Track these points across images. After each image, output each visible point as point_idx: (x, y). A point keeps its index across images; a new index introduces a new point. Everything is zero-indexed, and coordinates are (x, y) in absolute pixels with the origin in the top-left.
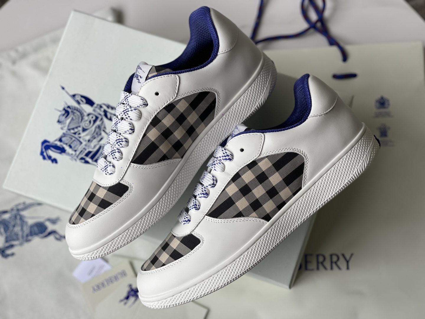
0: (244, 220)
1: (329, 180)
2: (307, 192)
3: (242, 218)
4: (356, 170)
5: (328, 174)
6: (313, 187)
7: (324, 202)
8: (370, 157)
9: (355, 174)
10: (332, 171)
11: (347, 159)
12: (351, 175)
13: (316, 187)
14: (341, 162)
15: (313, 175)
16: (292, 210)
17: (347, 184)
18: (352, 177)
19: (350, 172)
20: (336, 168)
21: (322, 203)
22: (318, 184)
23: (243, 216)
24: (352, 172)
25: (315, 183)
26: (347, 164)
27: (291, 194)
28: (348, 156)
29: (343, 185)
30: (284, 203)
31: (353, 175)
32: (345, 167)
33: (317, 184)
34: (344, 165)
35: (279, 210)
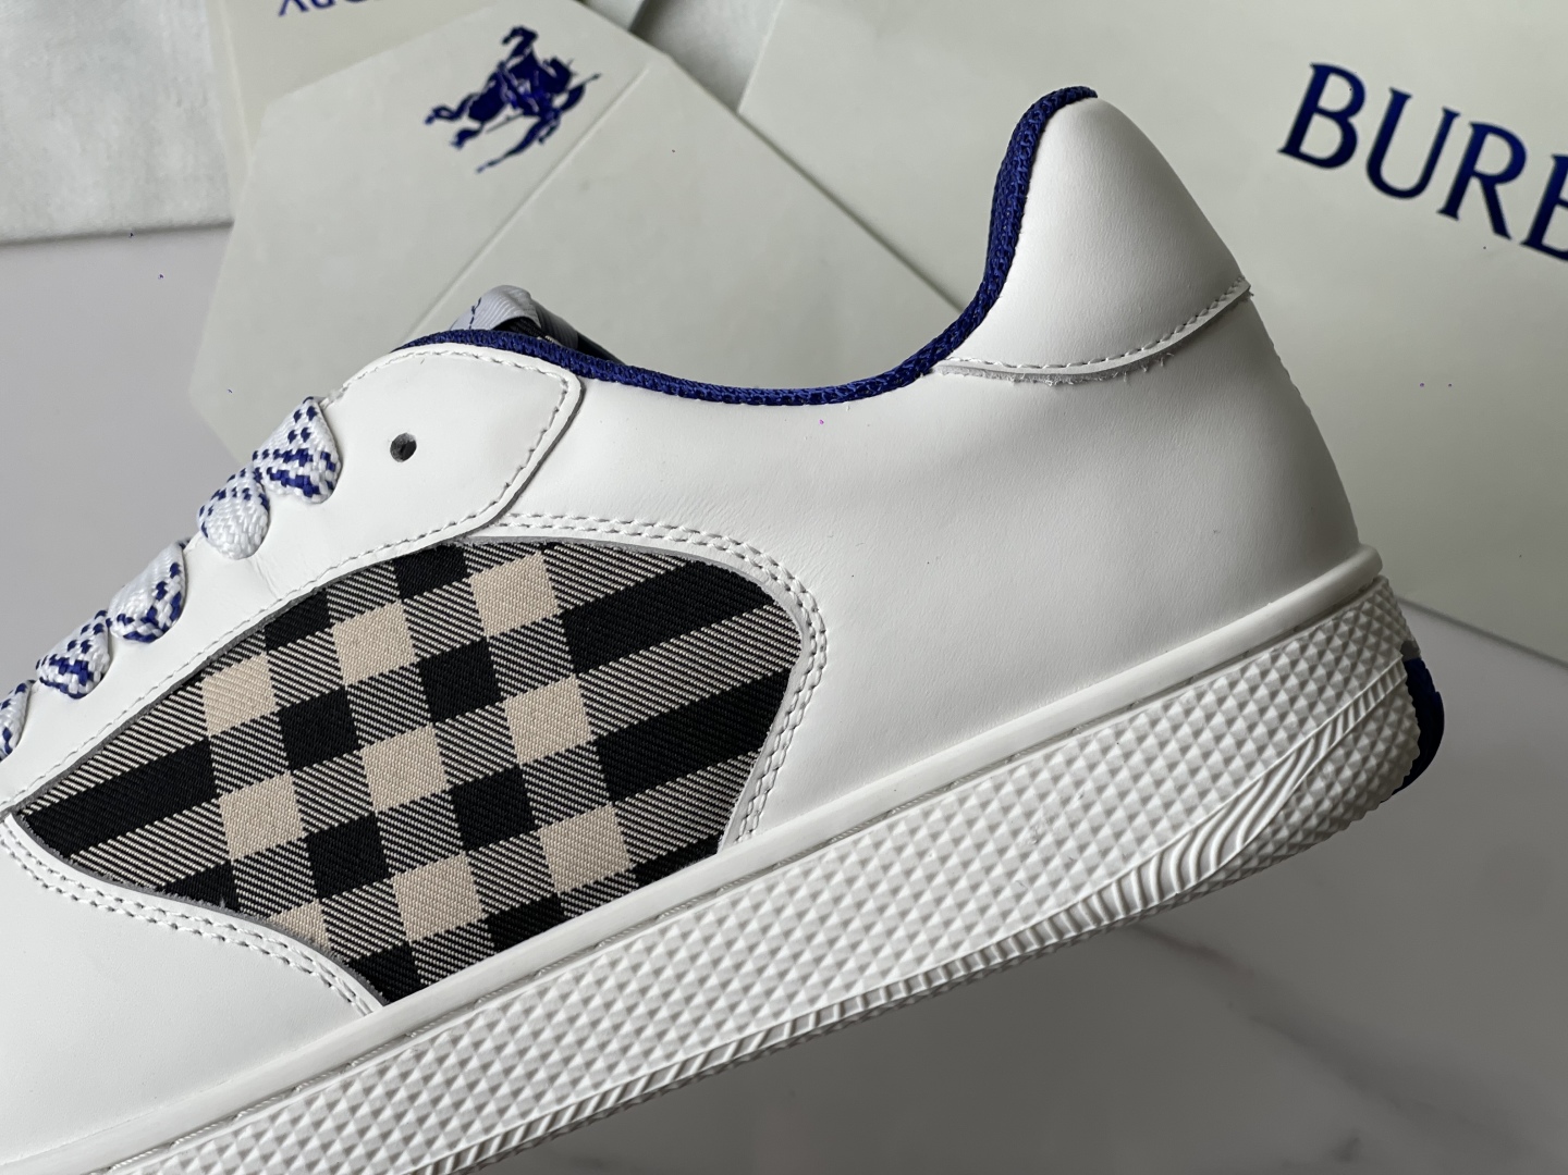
0: (225, 933)
1: (927, 859)
2: (743, 888)
3: (220, 919)
4: (1151, 847)
5: (937, 815)
6: (795, 869)
7: (843, 1006)
8: (1299, 793)
9: (1133, 878)
10: (973, 801)
11: (1116, 752)
12: (1101, 871)
13: (817, 873)
14: (1059, 759)
15: (825, 778)
16: (589, 979)
17: (1047, 927)
18: (1100, 893)
19: (1104, 853)
20: (1009, 788)
21: (821, 1004)
22: (842, 859)
23: (234, 906)
24: (1114, 854)
25: (827, 843)
26: (1100, 789)
27: (624, 863)
28: (1129, 736)
29: (1022, 927)
30: (546, 913)
31: (1119, 882)
32: (1076, 803)
33: (831, 852)
34: (1078, 784)
35: (500, 948)
